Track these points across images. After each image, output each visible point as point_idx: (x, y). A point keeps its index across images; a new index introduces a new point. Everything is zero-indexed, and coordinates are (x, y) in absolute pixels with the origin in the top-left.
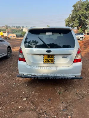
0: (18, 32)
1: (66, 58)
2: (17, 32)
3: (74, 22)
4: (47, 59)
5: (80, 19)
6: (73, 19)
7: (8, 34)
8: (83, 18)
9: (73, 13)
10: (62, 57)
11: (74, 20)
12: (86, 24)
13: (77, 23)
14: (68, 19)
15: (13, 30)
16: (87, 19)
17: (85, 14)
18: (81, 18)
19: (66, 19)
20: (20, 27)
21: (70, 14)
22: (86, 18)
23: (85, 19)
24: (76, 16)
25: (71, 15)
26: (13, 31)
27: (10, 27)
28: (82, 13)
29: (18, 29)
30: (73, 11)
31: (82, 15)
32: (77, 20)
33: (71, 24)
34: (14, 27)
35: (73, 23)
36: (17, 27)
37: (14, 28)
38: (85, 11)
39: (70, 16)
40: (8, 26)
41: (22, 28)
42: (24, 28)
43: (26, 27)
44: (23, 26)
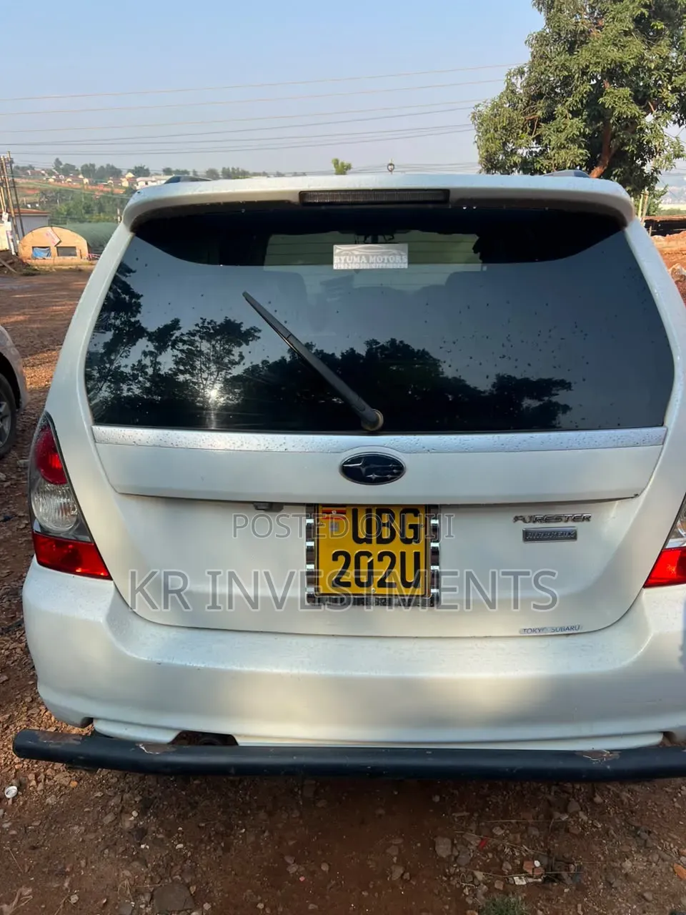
0: (101, 210)
1: (572, 536)
2: (88, 210)
3: (544, 129)
4: (354, 549)
5: (593, 109)
6: (541, 103)
7: (18, 232)
8: (618, 99)
9: (540, 58)
10: (522, 526)
11: (550, 117)
12: (640, 146)
13: (573, 140)
14: (496, 106)
15: (61, 194)
16: (648, 111)
17: (635, 70)
18: (606, 100)
19: (485, 110)
20: (116, 173)
21: (514, 67)
22: (643, 99)
23: (635, 109)
24: (566, 82)
25: (521, 73)
26: (61, 207)
27: (36, 174)
28: (615, 54)
29: (100, 190)
30: (541, 39)
31: (614, 74)
32: (576, 114)
33: (523, 152)
34: (68, 170)
35: (539, 140)
36: (88, 170)
37: (67, 182)
38: (636, 45)
39: (519, 82)
40: (20, 166)
41: (133, 181)
42: (150, 183)
43: (162, 173)
44: (141, 168)
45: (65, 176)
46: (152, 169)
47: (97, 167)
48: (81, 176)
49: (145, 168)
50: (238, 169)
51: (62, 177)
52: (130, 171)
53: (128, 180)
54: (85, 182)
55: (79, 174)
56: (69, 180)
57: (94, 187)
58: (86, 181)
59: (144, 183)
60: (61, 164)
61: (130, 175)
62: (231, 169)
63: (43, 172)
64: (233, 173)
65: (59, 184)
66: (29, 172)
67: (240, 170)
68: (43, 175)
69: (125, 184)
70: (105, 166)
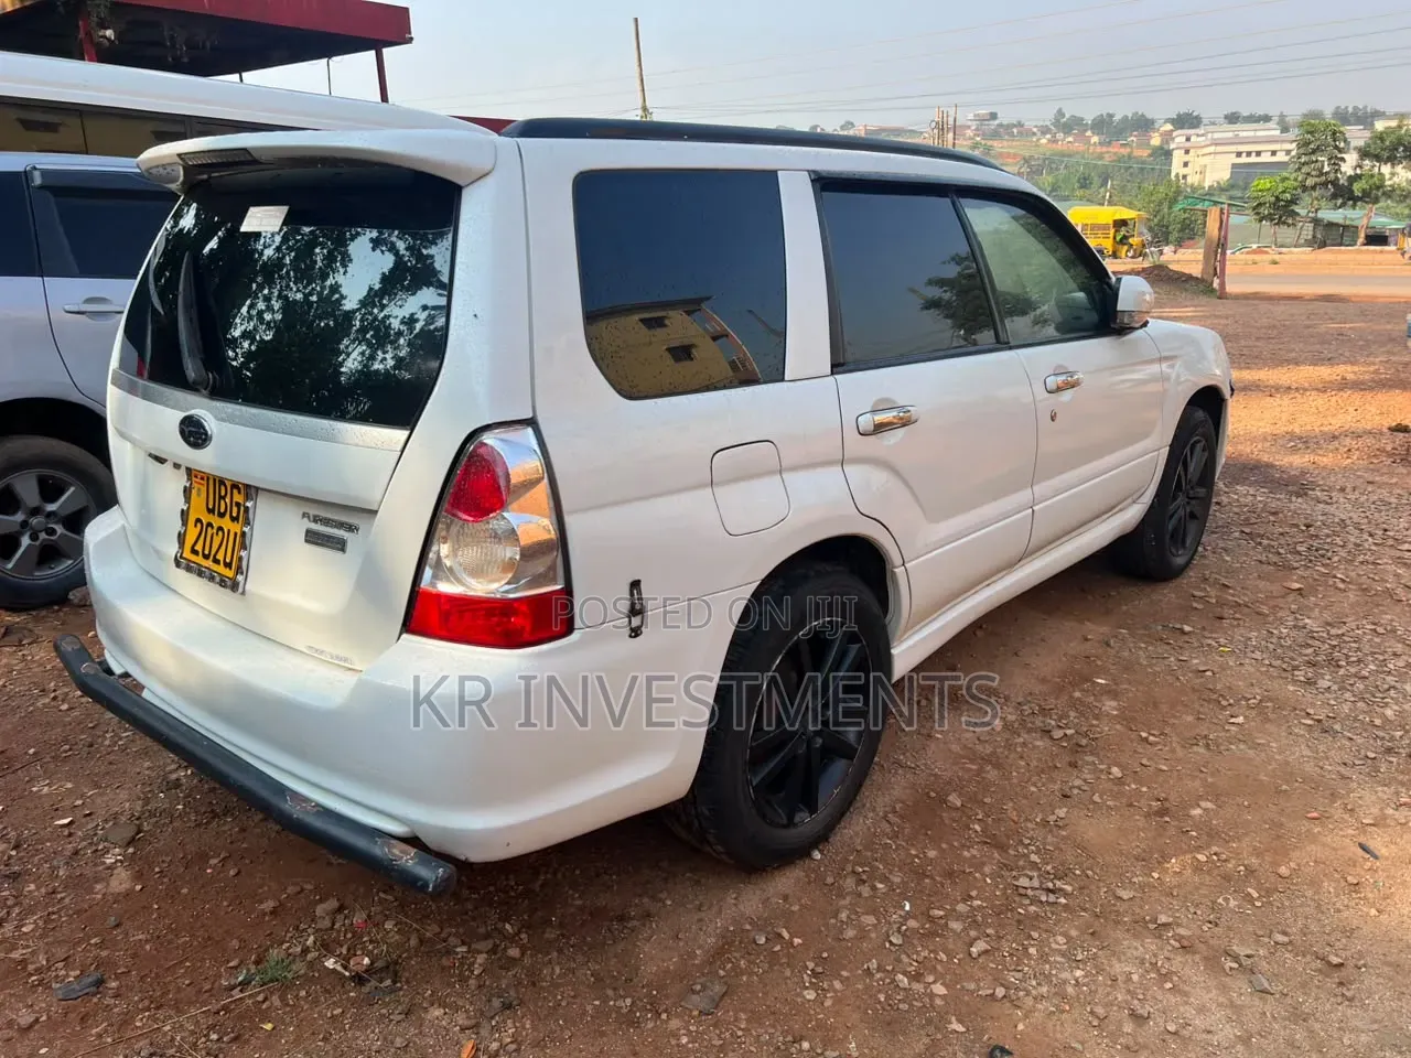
1: (341, 547)
4: (206, 519)
10: (307, 525)
15: (1051, 161)
20: (1144, 124)
27: (1025, 134)
29: (1112, 152)
34: (1069, 125)
36: (1102, 124)
37: (1067, 142)
40: (1005, 123)
41: (1168, 137)
42: (1193, 139)
43: (1222, 120)
44: (1188, 114)
45: (1065, 133)
46: (1206, 116)
47: (1117, 118)
48: (1089, 133)
49: (1195, 114)
50: (1365, 107)
51: (1060, 136)
52: (1167, 121)
53: (1161, 135)
54: (1092, 142)
55: (1086, 131)
56: (1070, 139)
57: (1104, 149)
58: (1095, 139)
59: (1184, 139)
60: (1064, 116)
61: (1169, 127)
62: (1350, 110)
63: (1035, 130)
64: (1355, 114)
65: (1054, 145)
66: (1015, 131)
67: (1369, 110)
68: (1034, 134)
69: (1156, 141)
70: (1130, 115)
